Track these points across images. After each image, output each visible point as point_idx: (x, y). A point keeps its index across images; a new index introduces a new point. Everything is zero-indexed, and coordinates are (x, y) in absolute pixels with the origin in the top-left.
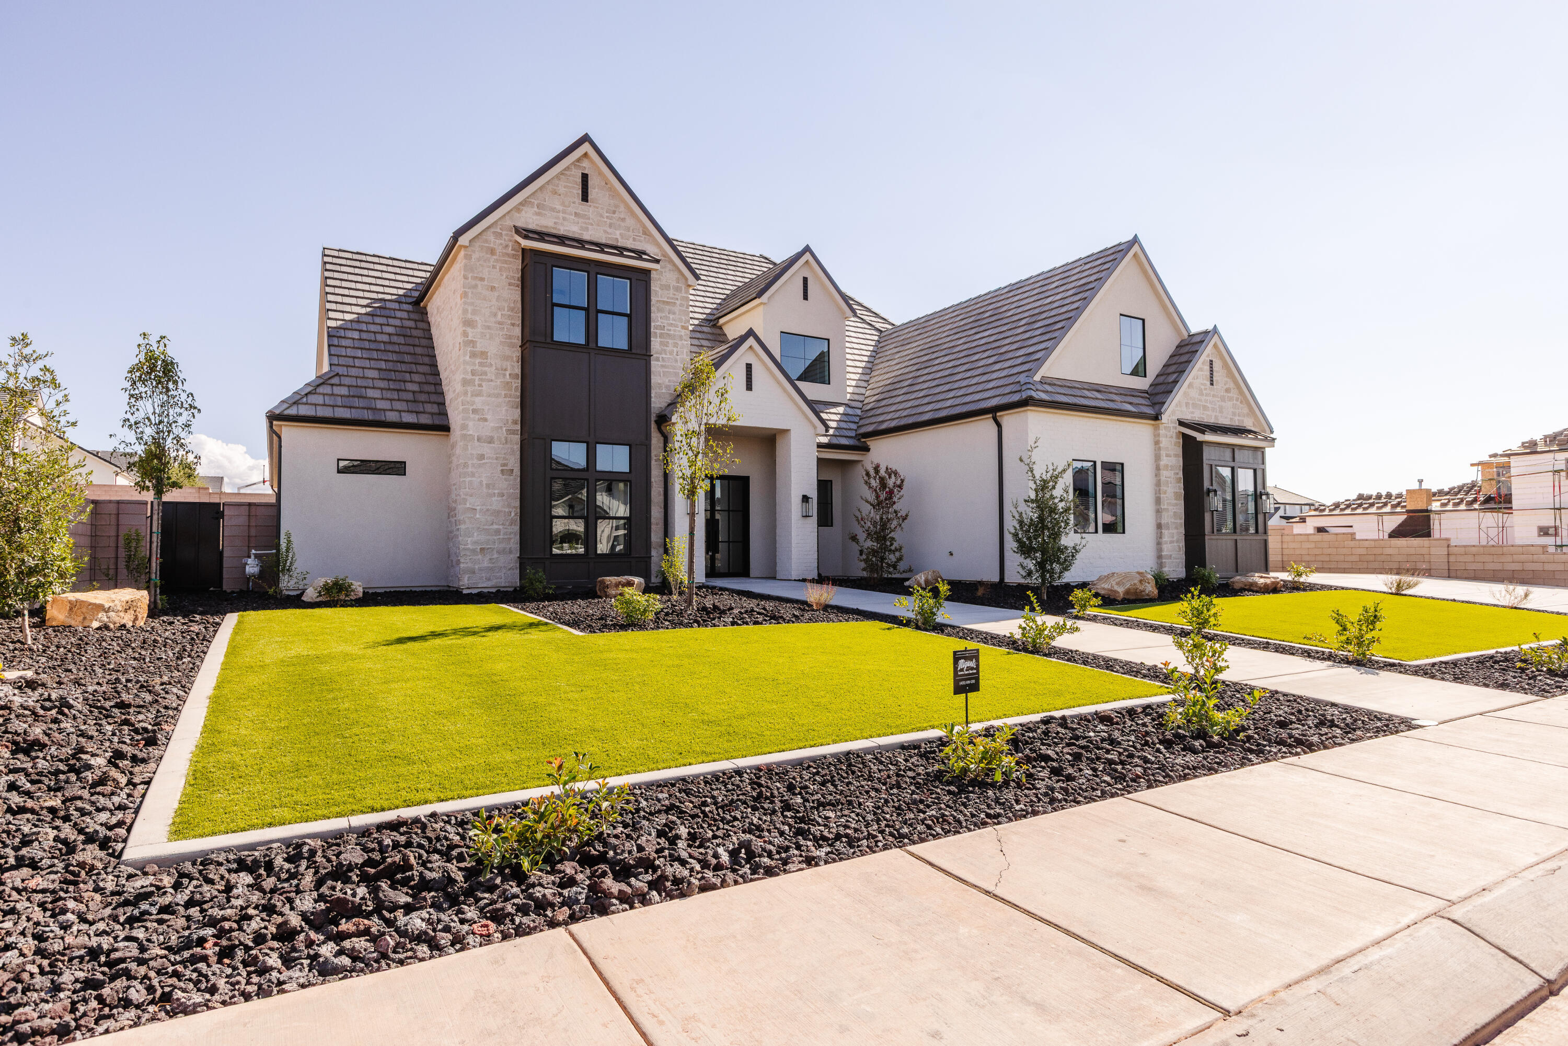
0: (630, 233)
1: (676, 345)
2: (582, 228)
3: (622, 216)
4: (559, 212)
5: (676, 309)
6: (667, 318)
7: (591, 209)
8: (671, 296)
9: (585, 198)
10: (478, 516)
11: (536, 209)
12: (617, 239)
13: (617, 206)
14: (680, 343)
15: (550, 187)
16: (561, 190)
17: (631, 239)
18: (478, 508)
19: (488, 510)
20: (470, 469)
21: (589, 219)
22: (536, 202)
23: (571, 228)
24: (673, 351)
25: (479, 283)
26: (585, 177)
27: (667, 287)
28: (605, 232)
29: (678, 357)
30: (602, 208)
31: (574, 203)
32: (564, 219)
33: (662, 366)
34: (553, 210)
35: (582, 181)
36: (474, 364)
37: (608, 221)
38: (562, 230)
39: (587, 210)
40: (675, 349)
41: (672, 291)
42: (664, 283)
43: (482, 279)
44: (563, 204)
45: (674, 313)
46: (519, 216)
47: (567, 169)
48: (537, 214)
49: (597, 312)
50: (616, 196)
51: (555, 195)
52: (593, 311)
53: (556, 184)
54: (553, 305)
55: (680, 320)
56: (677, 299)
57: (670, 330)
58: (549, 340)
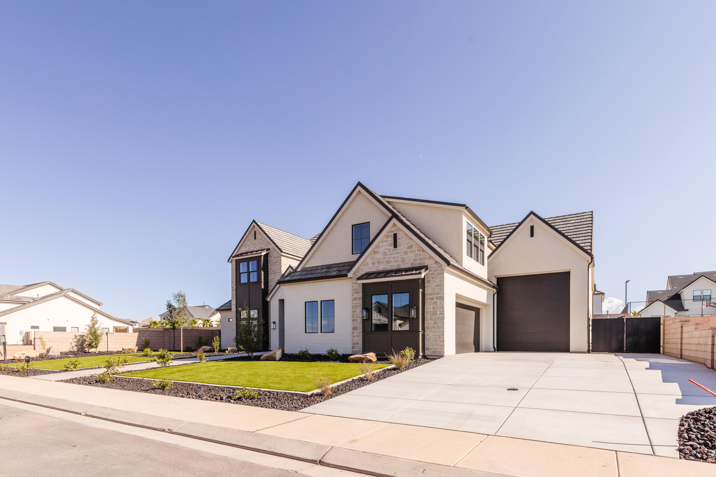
0: (265, 244)
2: (255, 248)
3: (263, 240)
5: (278, 263)
6: (275, 267)
7: (257, 241)
8: (276, 260)
9: (255, 239)
10: (233, 332)
12: (261, 248)
13: (262, 237)
15: (247, 239)
19: (235, 330)
21: (256, 244)
22: (244, 245)
23: (252, 249)
24: (277, 277)
26: (255, 232)
27: (275, 257)
28: (258, 246)
30: (259, 240)
31: (253, 240)
32: (251, 247)
33: (274, 283)
34: (248, 245)
35: (255, 234)
37: (260, 242)
39: (256, 242)
41: (277, 258)
44: (250, 243)
45: (277, 265)
46: (240, 250)
47: (250, 231)
48: (245, 248)
49: (250, 272)
50: (262, 235)
51: (249, 240)
52: (248, 272)
53: (248, 237)
54: (240, 273)
55: (279, 267)
56: (278, 260)
57: (276, 271)
58: (239, 283)
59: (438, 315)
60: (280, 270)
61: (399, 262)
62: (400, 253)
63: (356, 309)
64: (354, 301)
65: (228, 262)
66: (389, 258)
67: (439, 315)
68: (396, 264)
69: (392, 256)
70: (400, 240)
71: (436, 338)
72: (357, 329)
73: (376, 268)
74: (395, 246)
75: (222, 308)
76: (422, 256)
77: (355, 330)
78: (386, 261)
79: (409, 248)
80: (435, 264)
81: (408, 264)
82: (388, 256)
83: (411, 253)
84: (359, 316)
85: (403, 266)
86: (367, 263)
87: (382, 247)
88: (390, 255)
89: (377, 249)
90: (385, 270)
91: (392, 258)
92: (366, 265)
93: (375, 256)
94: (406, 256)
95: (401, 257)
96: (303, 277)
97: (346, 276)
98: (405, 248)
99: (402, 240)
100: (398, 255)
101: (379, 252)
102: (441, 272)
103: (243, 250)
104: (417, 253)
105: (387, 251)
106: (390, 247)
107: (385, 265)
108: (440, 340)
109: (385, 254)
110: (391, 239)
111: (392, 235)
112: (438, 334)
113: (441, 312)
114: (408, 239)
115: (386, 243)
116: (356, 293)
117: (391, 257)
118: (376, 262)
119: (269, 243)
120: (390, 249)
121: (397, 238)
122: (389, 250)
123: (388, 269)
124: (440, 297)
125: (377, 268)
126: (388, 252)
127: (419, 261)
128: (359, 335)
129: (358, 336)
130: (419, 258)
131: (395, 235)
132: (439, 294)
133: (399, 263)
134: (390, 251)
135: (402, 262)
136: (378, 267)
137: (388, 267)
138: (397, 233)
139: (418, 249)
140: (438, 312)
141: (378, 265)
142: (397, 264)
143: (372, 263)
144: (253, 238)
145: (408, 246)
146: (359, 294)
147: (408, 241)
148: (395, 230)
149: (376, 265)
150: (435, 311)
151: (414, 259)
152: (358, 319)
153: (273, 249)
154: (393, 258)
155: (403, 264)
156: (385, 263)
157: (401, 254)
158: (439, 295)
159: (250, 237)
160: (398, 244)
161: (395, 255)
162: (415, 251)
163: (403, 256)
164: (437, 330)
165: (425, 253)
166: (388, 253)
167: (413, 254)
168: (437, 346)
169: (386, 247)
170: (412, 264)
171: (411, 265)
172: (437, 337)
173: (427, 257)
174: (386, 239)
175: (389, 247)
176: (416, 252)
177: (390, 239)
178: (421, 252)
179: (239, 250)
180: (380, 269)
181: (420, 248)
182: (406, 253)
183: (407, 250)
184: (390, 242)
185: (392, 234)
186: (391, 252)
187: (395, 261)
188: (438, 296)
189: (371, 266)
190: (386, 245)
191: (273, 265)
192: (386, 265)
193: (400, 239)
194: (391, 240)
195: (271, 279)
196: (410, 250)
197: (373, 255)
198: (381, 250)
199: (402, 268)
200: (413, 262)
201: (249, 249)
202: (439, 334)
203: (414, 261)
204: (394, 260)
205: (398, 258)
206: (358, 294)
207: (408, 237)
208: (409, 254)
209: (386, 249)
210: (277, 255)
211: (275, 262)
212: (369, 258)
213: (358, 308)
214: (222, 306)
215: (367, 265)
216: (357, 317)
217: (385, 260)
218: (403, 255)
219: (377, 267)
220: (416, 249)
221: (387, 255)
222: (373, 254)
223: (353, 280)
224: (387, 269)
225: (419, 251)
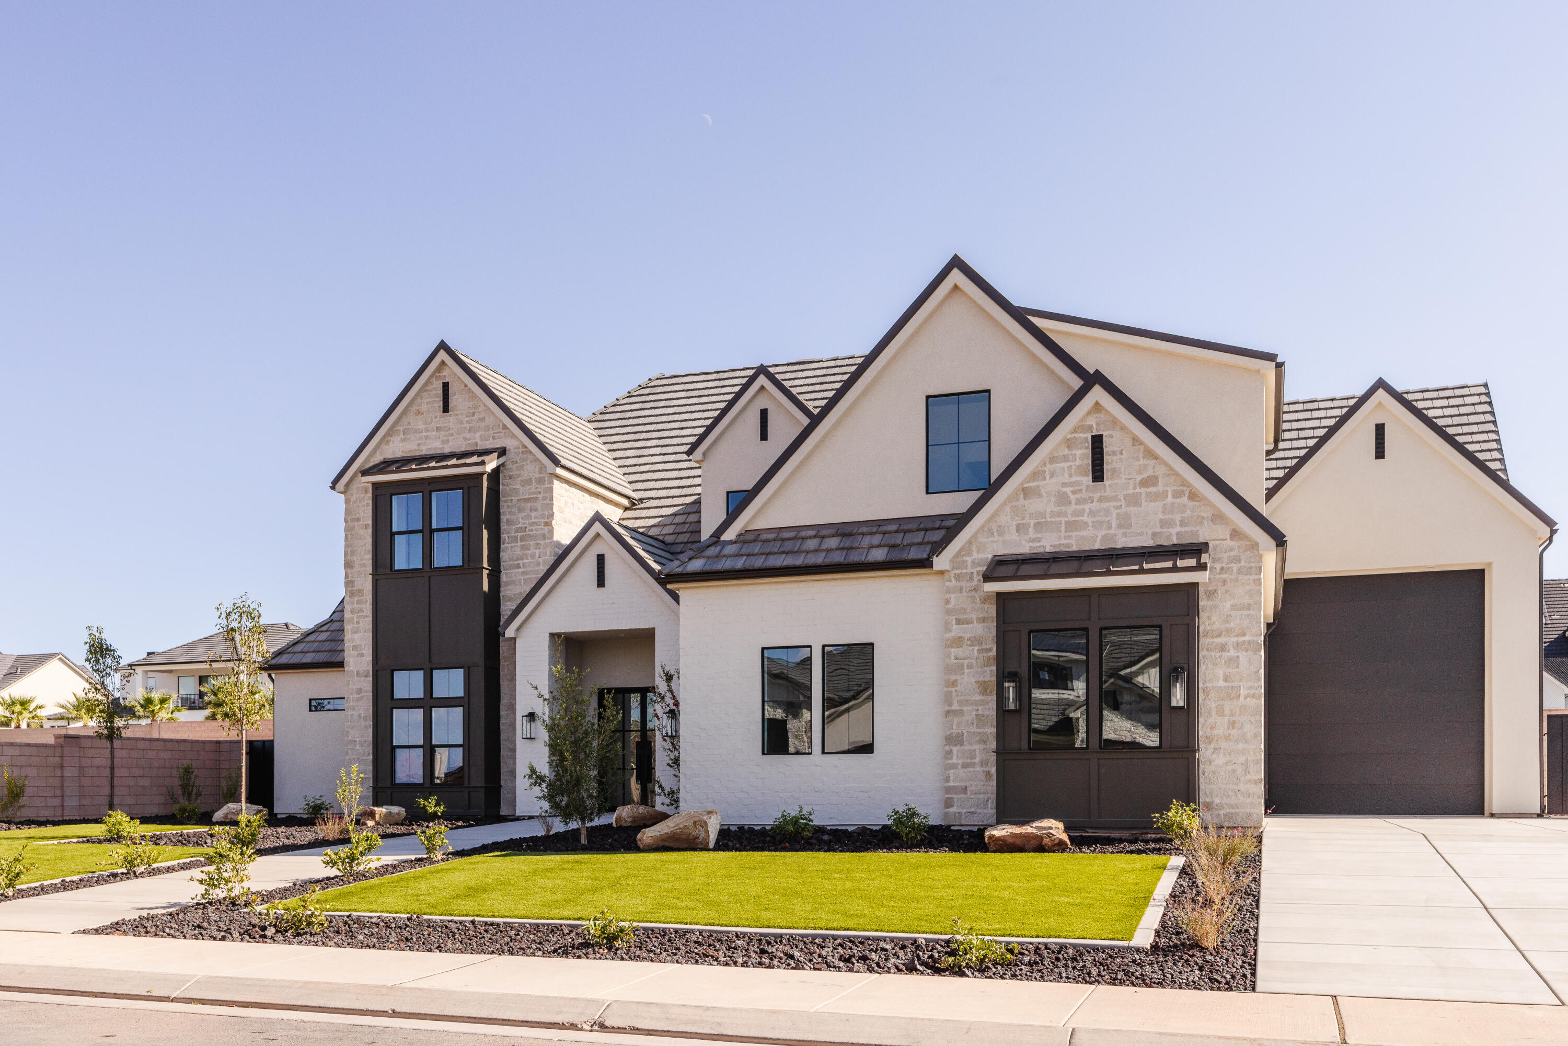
0: (491, 432)
1: (537, 546)
2: (444, 442)
3: (481, 416)
4: (421, 432)
5: (538, 505)
6: (529, 517)
7: (451, 419)
8: (533, 490)
9: (446, 409)
10: (357, 747)
11: (402, 436)
12: (476, 444)
13: (476, 407)
14: (542, 542)
15: (414, 409)
16: (424, 407)
17: (491, 438)
18: (358, 739)
19: (365, 741)
20: (351, 704)
21: (449, 429)
22: (401, 428)
23: (434, 446)
24: (535, 553)
25: (356, 523)
26: (446, 386)
27: (529, 482)
28: (465, 439)
29: (541, 560)
30: (462, 414)
31: (436, 417)
32: (426, 438)
33: (523, 573)
34: (417, 431)
35: (443, 391)
36: (353, 603)
37: (468, 425)
38: (424, 451)
39: (450, 420)
40: (537, 551)
41: (534, 485)
42: (525, 477)
43: (358, 520)
44: (425, 423)
45: (536, 510)
46: (384, 447)
47: (428, 382)
48: (403, 440)
49: (432, 531)
50: (473, 396)
51: (419, 413)
52: (427, 532)
53: (419, 401)
54: (393, 534)
55: (543, 516)
56: (540, 493)
57: (532, 530)
58: (388, 571)
59: (1242, 698)
60: (546, 528)
61: (1110, 528)
62: (1115, 498)
63: (958, 677)
64: (953, 650)
65: (333, 488)
66: (1075, 513)
67: (1246, 698)
68: (1101, 533)
69: (1087, 507)
70: (1114, 458)
71: (1234, 771)
72: (962, 744)
73: (1032, 544)
74: (1098, 475)
75: (283, 660)
76: (1188, 513)
77: (956, 745)
78: (1067, 523)
79: (1144, 483)
80: (1231, 539)
81: (1141, 534)
82: (1074, 507)
83: (1151, 501)
84: (968, 698)
85: (1124, 539)
86: (999, 526)
87: (1052, 476)
88: (1078, 502)
89: (1034, 481)
90: (1063, 550)
91: (1086, 515)
92: (995, 531)
93: (1026, 502)
94: (1133, 510)
95: (1118, 511)
96: (759, 563)
97: (925, 564)
98: (1131, 486)
99: (1121, 459)
100: (1105, 505)
101: (1043, 492)
102: (1253, 565)
103: (396, 448)
104: (1173, 503)
105: (1068, 490)
106: (1079, 478)
107: (1063, 534)
108: (1248, 777)
109: (1063, 499)
110: (1086, 451)
111: (1086, 439)
112: (1242, 759)
113: (1252, 692)
114: (1141, 455)
115: (1066, 465)
116: (959, 622)
117: (1084, 510)
118: (1032, 522)
119: (505, 427)
120: (1079, 483)
121: (1105, 450)
122: (1078, 488)
123: (1074, 548)
124: (1249, 642)
125: (1036, 544)
126: (1074, 492)
127: (1178, 529)
128: (969, 761)
129: (965, 766)
130: (1178, 517)
131: (1097, 442)
132: (1244, 635)
133: (1112, 531)
134: (1081, 490)
135: (1120, 526)
136: (1038, 540)
137: (1074, 543)
138: (1105, 434)
139: (1175, 488)
140: (1243, 692)
141: (1039, 535)
142: (1104, 532)
143: (1018, 526)
144: (436, 405)
145: (1142, 477)
146: (971, 626)
147: (1142, 462)
148: (1098, 424)
149: (1032, 533)
150: (1232, 687)
151: (1161, 520)
152: (965, 709)
153: (520, 450)
154: (1092, 513)
155: (1125, 534)
156: (1063, 528)
157: (1116, 504)
158: (1247, 638)
159: (425, 401)
160: (1108, 470)
161: (1095, 505)
162: (1164, 495)
163: (1124, 509)
164: (1241, 746)
165: (1197, 503)
166: (1073, 498)
167: (1159, 504)
168: (1240, 796)
169: (1066, 476)
170: (1154, 535)
171: (1152, 539)
172: (1240, 770)
173: (1204, 515)
174: (1066, 452)
175: (1074, 479)
176: (1170, 499)
177: (1078, 452)
178: (1185, 499)
179: (378, 446)
180: (1044, 547)
181: (1182, 488)
182: (1133, 500)
183: (1138, 490)
184: (1078, 462)
185: (1085, 435)
186: (1084, 495)
187: (1098, 525)
188: (1242, 639)
189: (1013, 535)
190: (1066, 472)
191: (520, 510)
192: (1068, 534)
193: (1114, 453)
194: (1083, 455)
195: (511, 560)
196: (1149, 490)
197: (1022, 502)
198: (1049, 485)
199: (1119, 546)
200: (1158, 530)
201: (418, 445)
202: (1244, 758)
203: (1161, 527)
204: (1094, 519)
205: (1107, 516)
206: (965, 626)
207: (1142, 448)
208: (1144, 504)
209: (1064, 485)
210: (538, 476)
211: (529, 500)
212: (1008, 509)
213: (966, 671)
214: (279, 653)
215: (1001, 531)
216: (960, 703)
217: (1063, 520)
218: (1124, 505)
219: (1034, 540)
220: (1168, 489)
221: (1070, 503)
222: (1022, 496)
223: (950, 581)
224: (1070, 549)
225: (1177, 494)
